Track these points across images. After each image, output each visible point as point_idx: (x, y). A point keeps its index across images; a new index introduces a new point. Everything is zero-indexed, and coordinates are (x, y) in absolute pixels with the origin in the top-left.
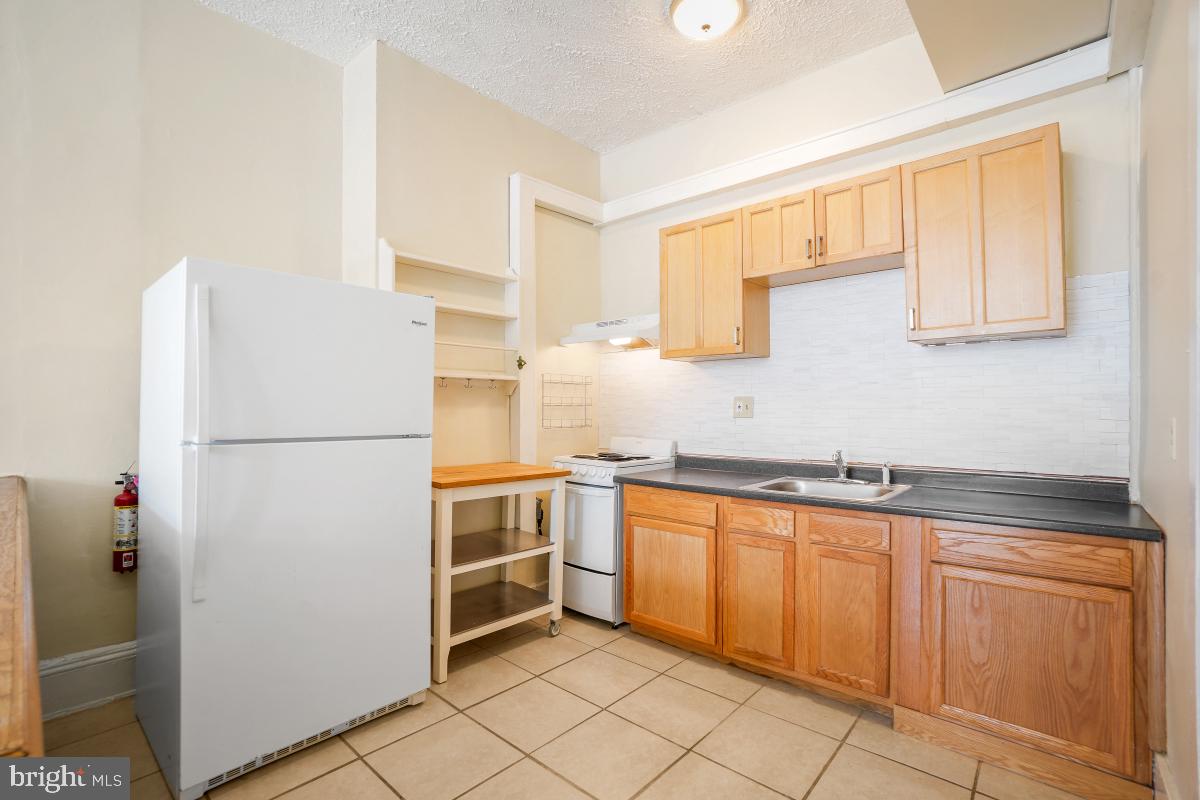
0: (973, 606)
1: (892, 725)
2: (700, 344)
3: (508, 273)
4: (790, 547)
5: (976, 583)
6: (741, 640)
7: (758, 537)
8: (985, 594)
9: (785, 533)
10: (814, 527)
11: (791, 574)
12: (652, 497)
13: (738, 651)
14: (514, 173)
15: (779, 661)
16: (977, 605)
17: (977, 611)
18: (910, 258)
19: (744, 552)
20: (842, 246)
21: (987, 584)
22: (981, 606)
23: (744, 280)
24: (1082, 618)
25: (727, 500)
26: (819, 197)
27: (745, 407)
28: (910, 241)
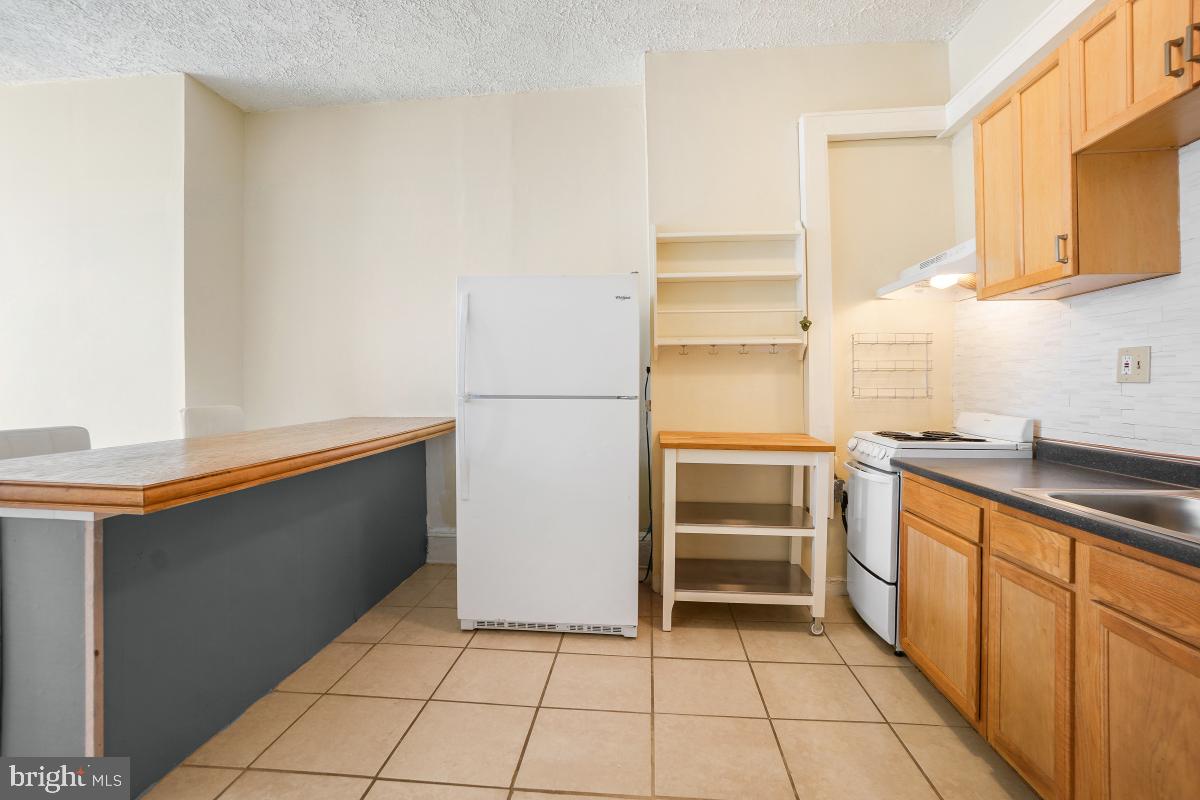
2: (1020, 271)
3: (796, 227)
4: (1063, 598)
9: (1057, 572)
10: (1096, 572)
11: (1064, 645)
14: (801, 116)
19: (1008, 590)
23: (1074, 156)
25: (994, 505)
27: (1136, 366)
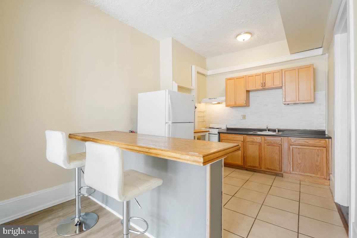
0: (298, 153)
1: (283, 177)
2: (235, 103)
3: (192, 88)
4: (260, 144)
5: (299, 148)
6: (249, 164)
7: (253, 142)
8: (300, 150)
9: (259, 141)
10: (265, 140)
11: (260, 149)
12: (228, 136)
13: (249, 166)
14: (193, 65)
15: (258, 167)
16: (299, 152)
17: (299, 153)
18: (283, 88)
19: (250, 146)
20: (269, 84)
21: (301, 148)
22: (300, 152)
23: (246, 91)
24: (318, 153)
25: (246, 135)
26: (264, 75)
27: (244, 117)
28: (284, 84)
